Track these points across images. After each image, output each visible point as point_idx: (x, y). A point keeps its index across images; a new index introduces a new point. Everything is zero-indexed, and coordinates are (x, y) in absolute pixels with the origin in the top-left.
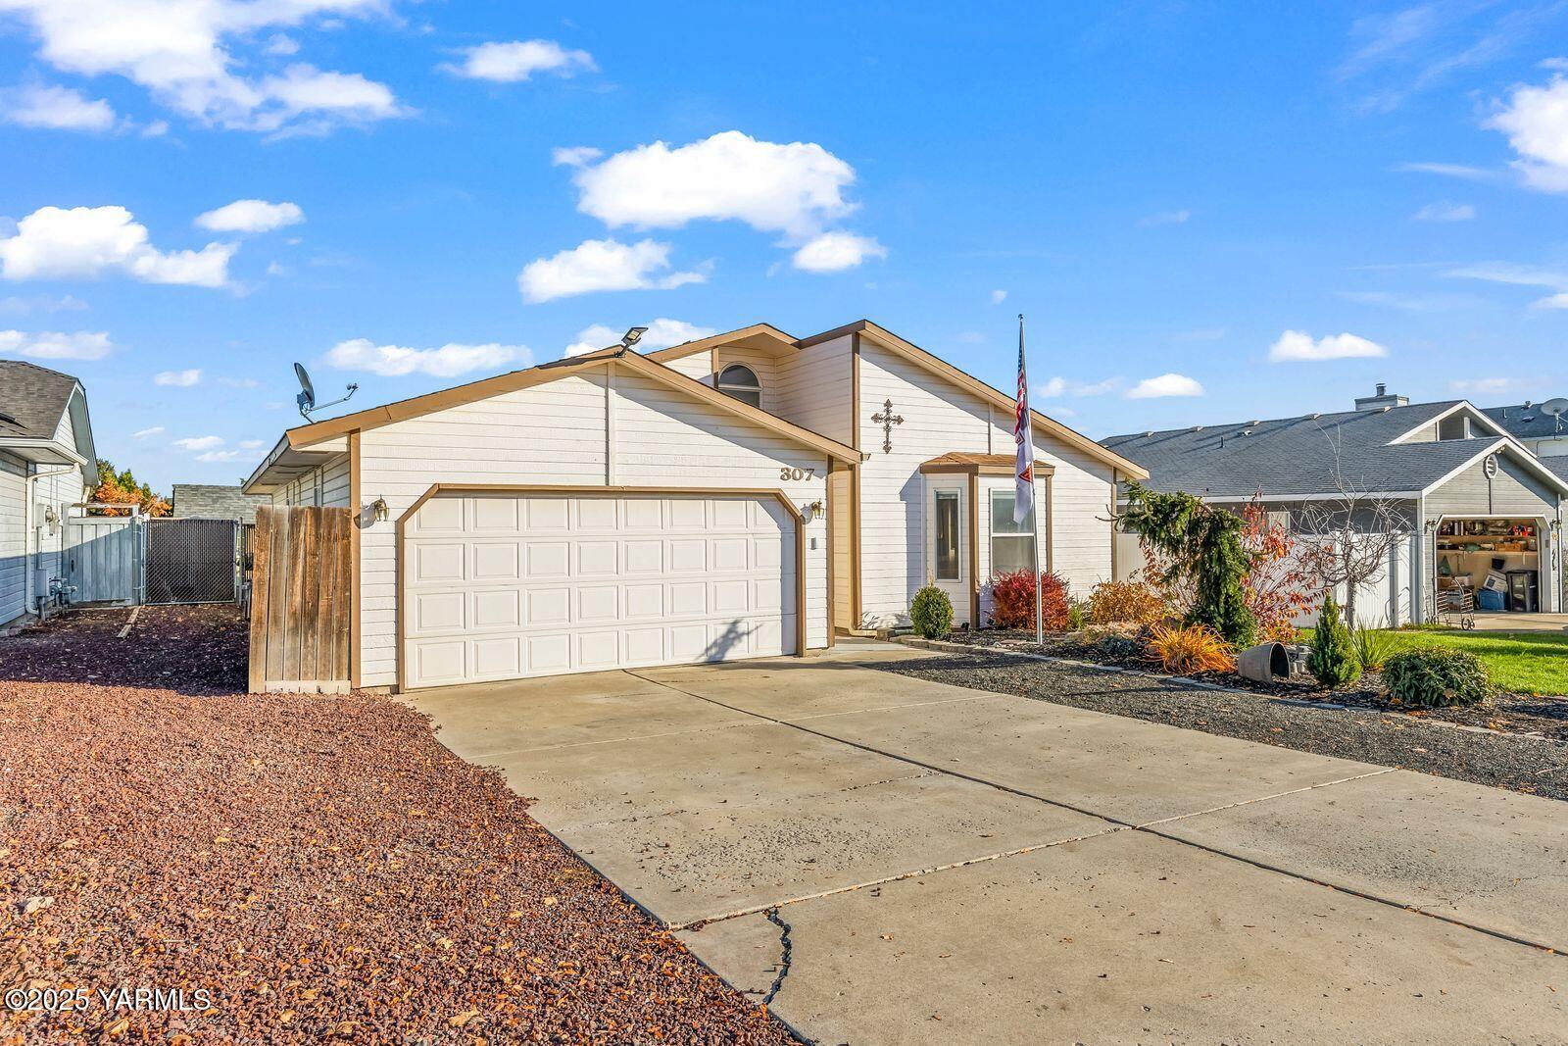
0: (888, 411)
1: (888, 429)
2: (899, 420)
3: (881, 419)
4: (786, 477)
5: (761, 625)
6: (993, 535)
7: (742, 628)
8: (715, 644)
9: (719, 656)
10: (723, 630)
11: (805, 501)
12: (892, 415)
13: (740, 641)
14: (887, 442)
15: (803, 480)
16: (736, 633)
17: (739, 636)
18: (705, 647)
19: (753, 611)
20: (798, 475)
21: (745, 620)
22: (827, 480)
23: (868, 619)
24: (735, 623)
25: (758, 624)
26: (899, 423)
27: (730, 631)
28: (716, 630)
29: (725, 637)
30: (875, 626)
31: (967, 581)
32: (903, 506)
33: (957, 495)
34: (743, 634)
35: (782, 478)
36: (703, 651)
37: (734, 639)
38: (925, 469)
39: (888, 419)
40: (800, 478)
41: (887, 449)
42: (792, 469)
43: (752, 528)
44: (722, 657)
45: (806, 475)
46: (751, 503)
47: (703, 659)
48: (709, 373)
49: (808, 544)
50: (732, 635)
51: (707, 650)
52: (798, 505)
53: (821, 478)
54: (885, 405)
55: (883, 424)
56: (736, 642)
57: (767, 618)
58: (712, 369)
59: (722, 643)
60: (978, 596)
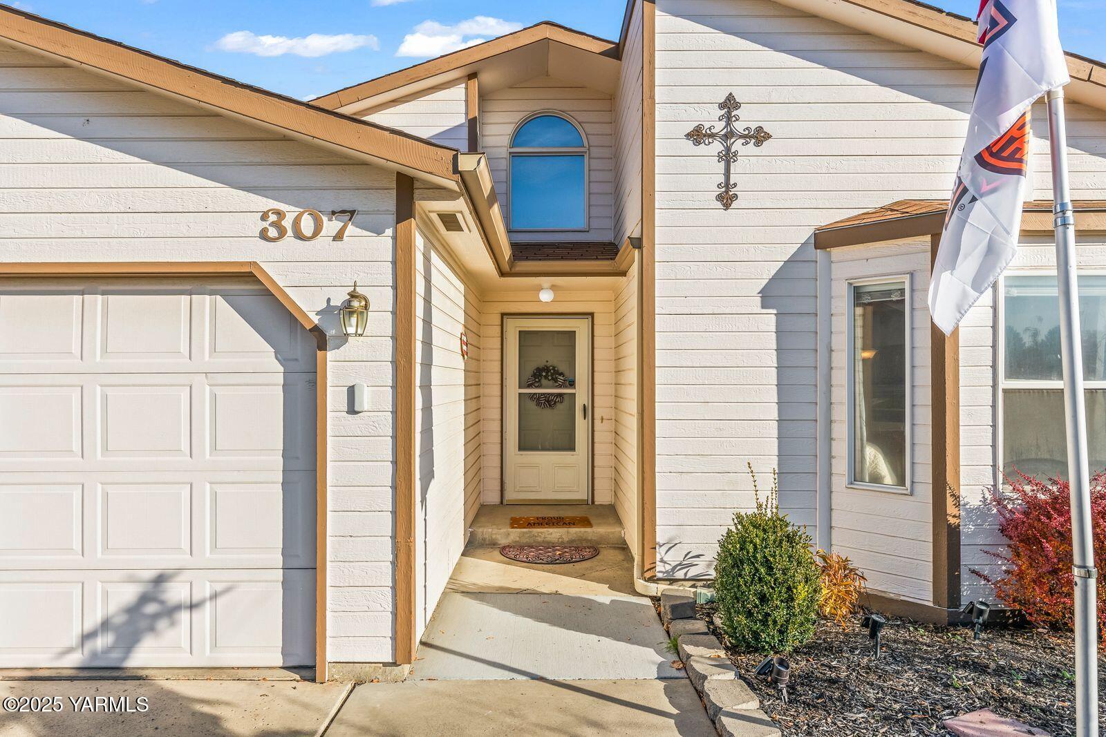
0: (729, 118)
1: (728, 158)
2: (759, 136)
3: (712, 136)
4: (273, 233)
5: (227, 590)
6: (1004, 384)
7: (176, 592)
8: (105, 625)
9: (115, 655)
10: (128, 594)
11: (328, 293)
12: (739, 127)
13: (173, 624)
14: (727, 185)
15: (323, 241)
16: (162, 602)
17: (171, 612)
18: (76, 632)
19: (206, 555)
20: (307, 225)
21: (186, 576)
22: (395, 238)
23: (674, 557)
24: (160, 580)
25: (219, 587)
26: (759, 143)
27: (144, 599)
28: (106, 594)
29: (133, 610)
30: (693, 572)
31: (926, 491)
32: (769, 320)
33: (902, 291)
34: (178, 608)
35: (263, 235)
36: (74, 639)
37: (156, 617)
38: (826, 239)
39: (729, 135)
40: (316, 233)
41: (727, 198)
42: (291, 212)
43: (205, 359)
44: (124, 659)
45: (331, 226)
46: (204, 302)
47: (74, 659)
48: (462, 119)
49: (334, 399)
50: (151, 608)
51: (86, 637)
52: (310, 306)
53: (379, 232)
54: (722, 106)
55: (717, 147)
56: (162, 624)
57: (245, 575)
58: (467, 114)
59: (128, 623)
60: (954, 534)
